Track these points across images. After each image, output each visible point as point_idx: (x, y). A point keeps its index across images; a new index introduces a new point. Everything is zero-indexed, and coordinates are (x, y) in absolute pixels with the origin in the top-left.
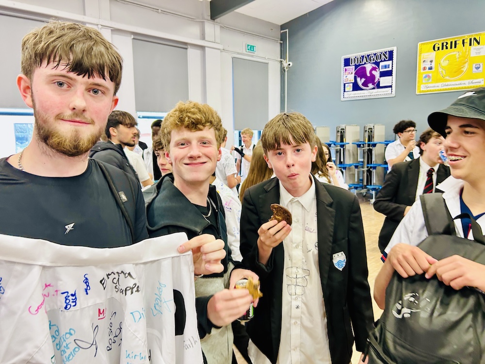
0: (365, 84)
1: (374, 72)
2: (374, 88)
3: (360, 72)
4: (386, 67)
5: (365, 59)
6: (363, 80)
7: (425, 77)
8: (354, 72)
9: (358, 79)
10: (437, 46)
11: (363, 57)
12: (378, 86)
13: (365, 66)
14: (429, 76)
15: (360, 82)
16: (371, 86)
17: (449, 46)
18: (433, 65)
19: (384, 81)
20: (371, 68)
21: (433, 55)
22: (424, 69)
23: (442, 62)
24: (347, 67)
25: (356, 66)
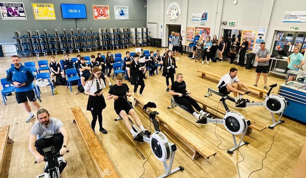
0: (13, 14)
1: (16, 10)
2: (18, 17)
3: (9, 10)
4: (21, 9)
5: (10, 5)
6: (12, 13)
7: (37, 15)
8: (6, 9)
9: (9, 12)
10: (38, 5)
11: (9, 4)
12: (19, 16)
13: (11, 7)
14: (38, 15)
15: (11, 14)
16: (16, 15)
17: (42, 6)
18: (38, 11)
19: (21, 14)
20: (14, 9)
21: (37, 8)
22: (36, 12)
23: (41, 11)
24: (2, 7)
25: (7, 7)
